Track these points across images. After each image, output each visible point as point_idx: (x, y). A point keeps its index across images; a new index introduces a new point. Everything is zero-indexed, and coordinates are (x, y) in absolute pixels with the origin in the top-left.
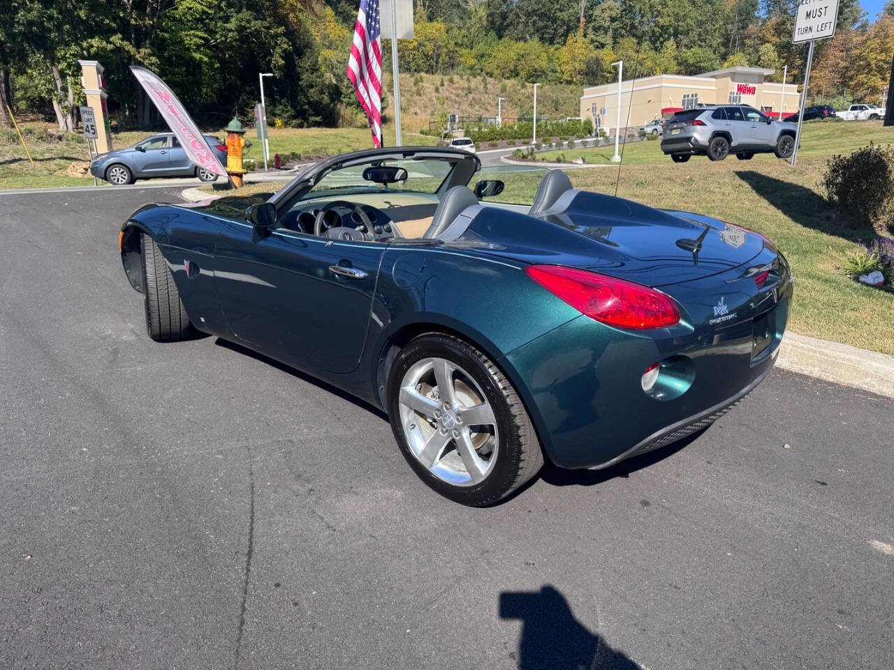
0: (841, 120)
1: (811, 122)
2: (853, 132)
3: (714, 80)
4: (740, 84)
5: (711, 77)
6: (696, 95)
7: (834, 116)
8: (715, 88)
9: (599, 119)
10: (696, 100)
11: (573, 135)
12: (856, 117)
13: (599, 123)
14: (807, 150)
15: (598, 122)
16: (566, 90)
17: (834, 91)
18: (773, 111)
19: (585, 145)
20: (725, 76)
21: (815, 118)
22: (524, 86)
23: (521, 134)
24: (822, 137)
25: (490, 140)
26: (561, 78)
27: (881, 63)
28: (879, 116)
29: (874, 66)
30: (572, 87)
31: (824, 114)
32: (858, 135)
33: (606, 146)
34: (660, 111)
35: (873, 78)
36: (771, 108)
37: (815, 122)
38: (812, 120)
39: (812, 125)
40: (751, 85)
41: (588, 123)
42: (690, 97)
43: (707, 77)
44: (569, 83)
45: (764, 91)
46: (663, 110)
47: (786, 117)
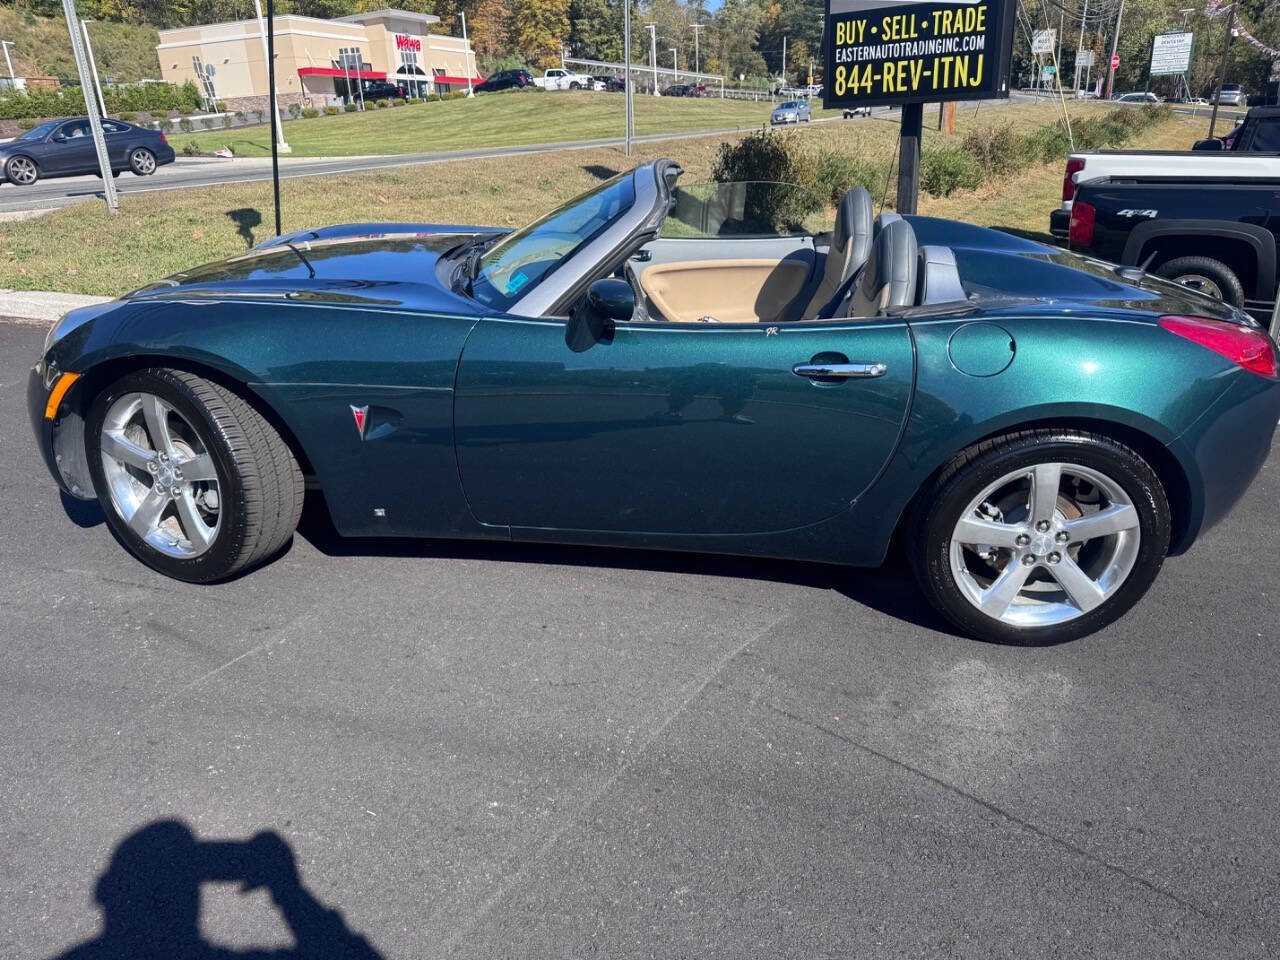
0: (542, 90)
1: (508, 92)
2: (560, 105)
3: (362, 27)
4: (398, 34)
5: (357, 22)
6: (358, 50)
7: (532, 84)
8: (366, 40)
9: (210, 83)
10: (360, 57)
11: (170, 108)
12: (559, 85)
13: (213, 89)
14: (523, 130)
15: (210, 88)
16: (114, 32)
17: (501, 49)
18: (447, 75)
19: (209, 127)
20: (376, 22)
21: (511, 87)
22: (32, 22)
23: (77, 107)
24: (530, 113)
25: (18, 117)
26: (98, 11)
27: (548, 14)
28: (581, 85)
29: (540, 16)
30: (123, 26)
31: (520, 80)
32: (568, 109)
33: (243, 127)
34: (296, 73)
35: (543, 33)
36: (443, 71)
37: (514, 92)
38: (509, 89)
39: (512, 95)
40: (413, 37)
41: (190, 89)
42: (350, 53)
43: (351, 22)
44: (117, 19)
45: (431, 47)
46: (299, 70)
47: (475, 84)
